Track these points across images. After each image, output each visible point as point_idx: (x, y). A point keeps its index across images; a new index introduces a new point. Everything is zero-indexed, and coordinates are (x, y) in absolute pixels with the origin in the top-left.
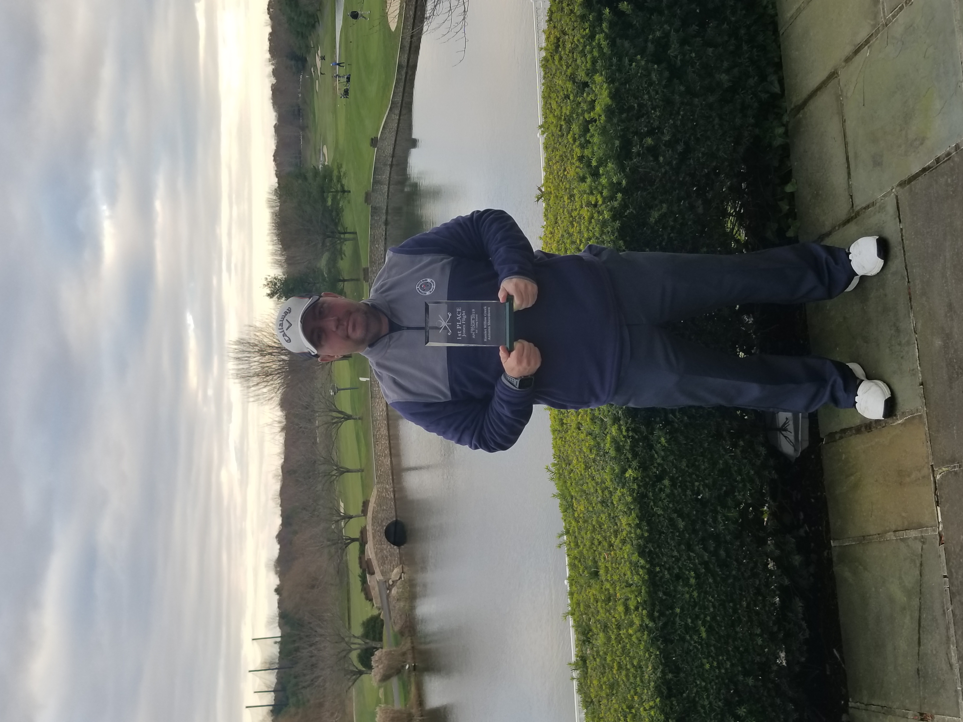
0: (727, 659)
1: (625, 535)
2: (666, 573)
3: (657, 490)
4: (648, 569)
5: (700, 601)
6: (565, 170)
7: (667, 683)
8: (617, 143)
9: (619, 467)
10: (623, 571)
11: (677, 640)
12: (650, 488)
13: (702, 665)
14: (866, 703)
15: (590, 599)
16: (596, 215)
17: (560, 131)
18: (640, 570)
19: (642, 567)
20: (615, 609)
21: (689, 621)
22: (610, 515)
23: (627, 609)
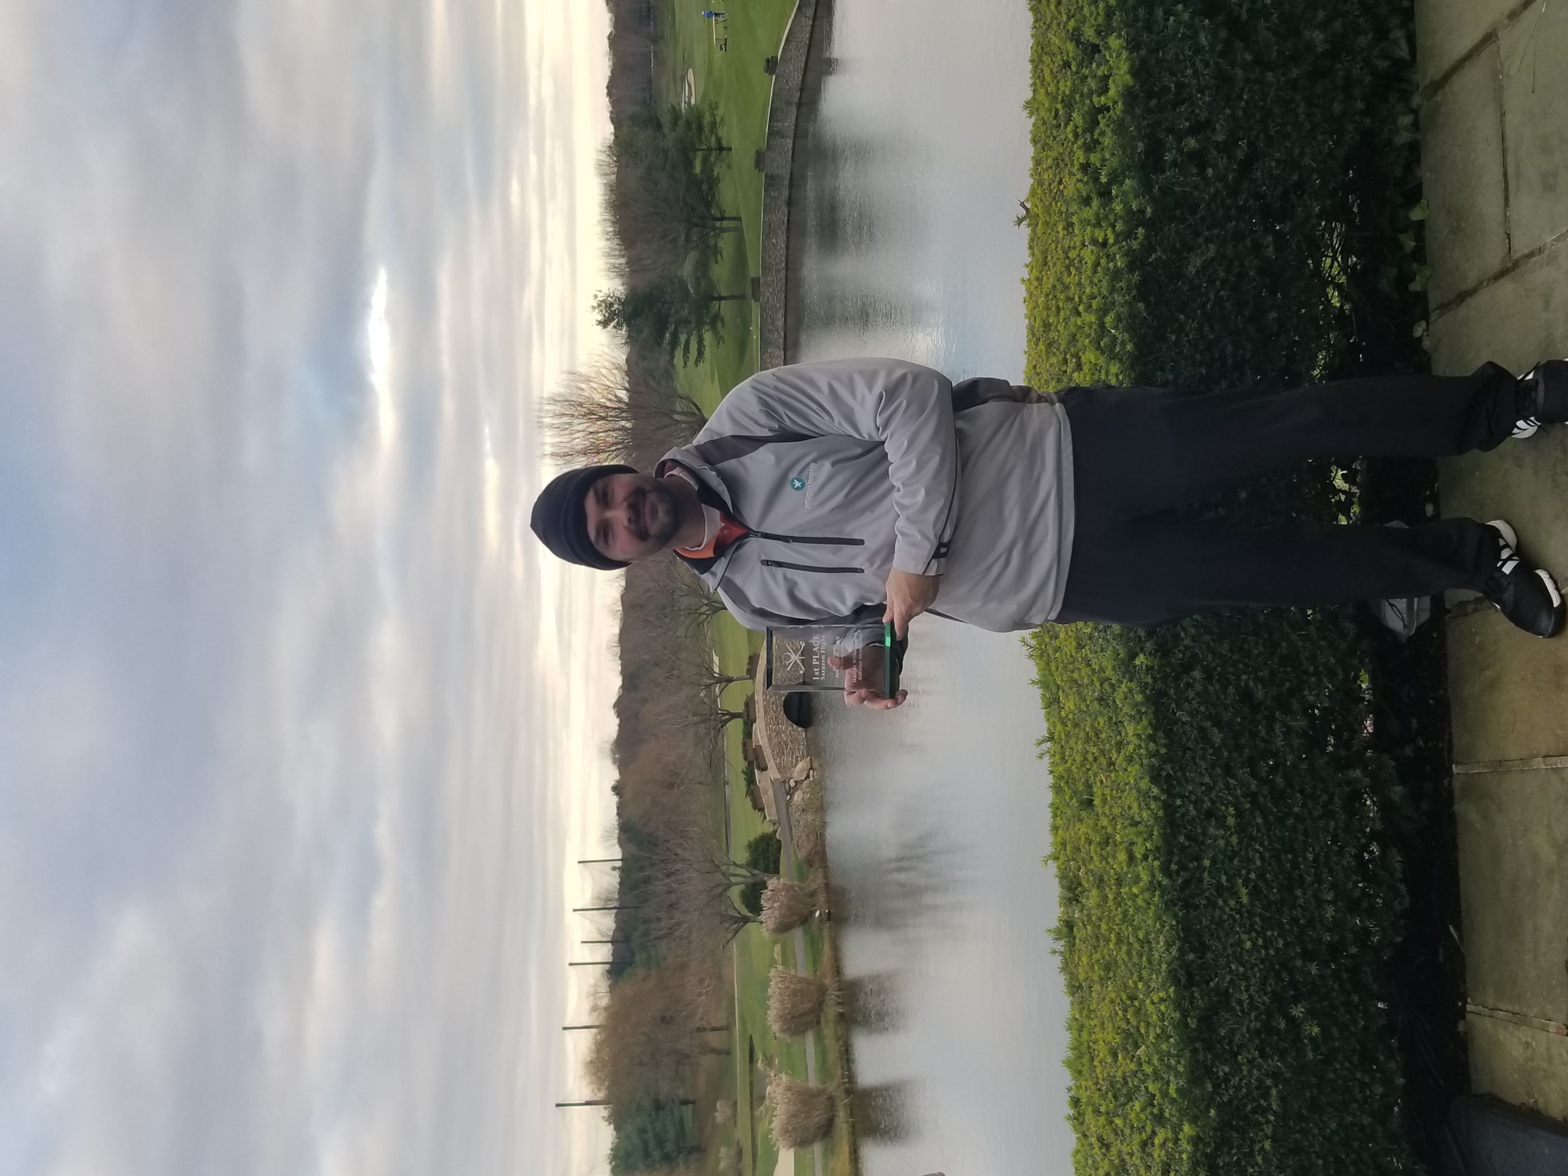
0: (1280, 935)
1: (1132, 750)
2: (1191, 808)
3: (1182, 685)
4: (1164, 802)
5: (1241, 849)
6: (1060, 182)
7: (1187, 967)
8: (1141, 147)
9: (1126, 650)
10: (1128, 803)
11: (1204, 905)
12: (1171, 682)
13: (1240, 943)
14: (1490, 1007)
15: (1080, 838)
16: (1103, 261)
17: (1055, 118)
18: (1152, 802)
19: (1155, 798)
20: (1114, 857)
21: (1224, 878)
22: (1110, 719)
23: (1131, 858)
